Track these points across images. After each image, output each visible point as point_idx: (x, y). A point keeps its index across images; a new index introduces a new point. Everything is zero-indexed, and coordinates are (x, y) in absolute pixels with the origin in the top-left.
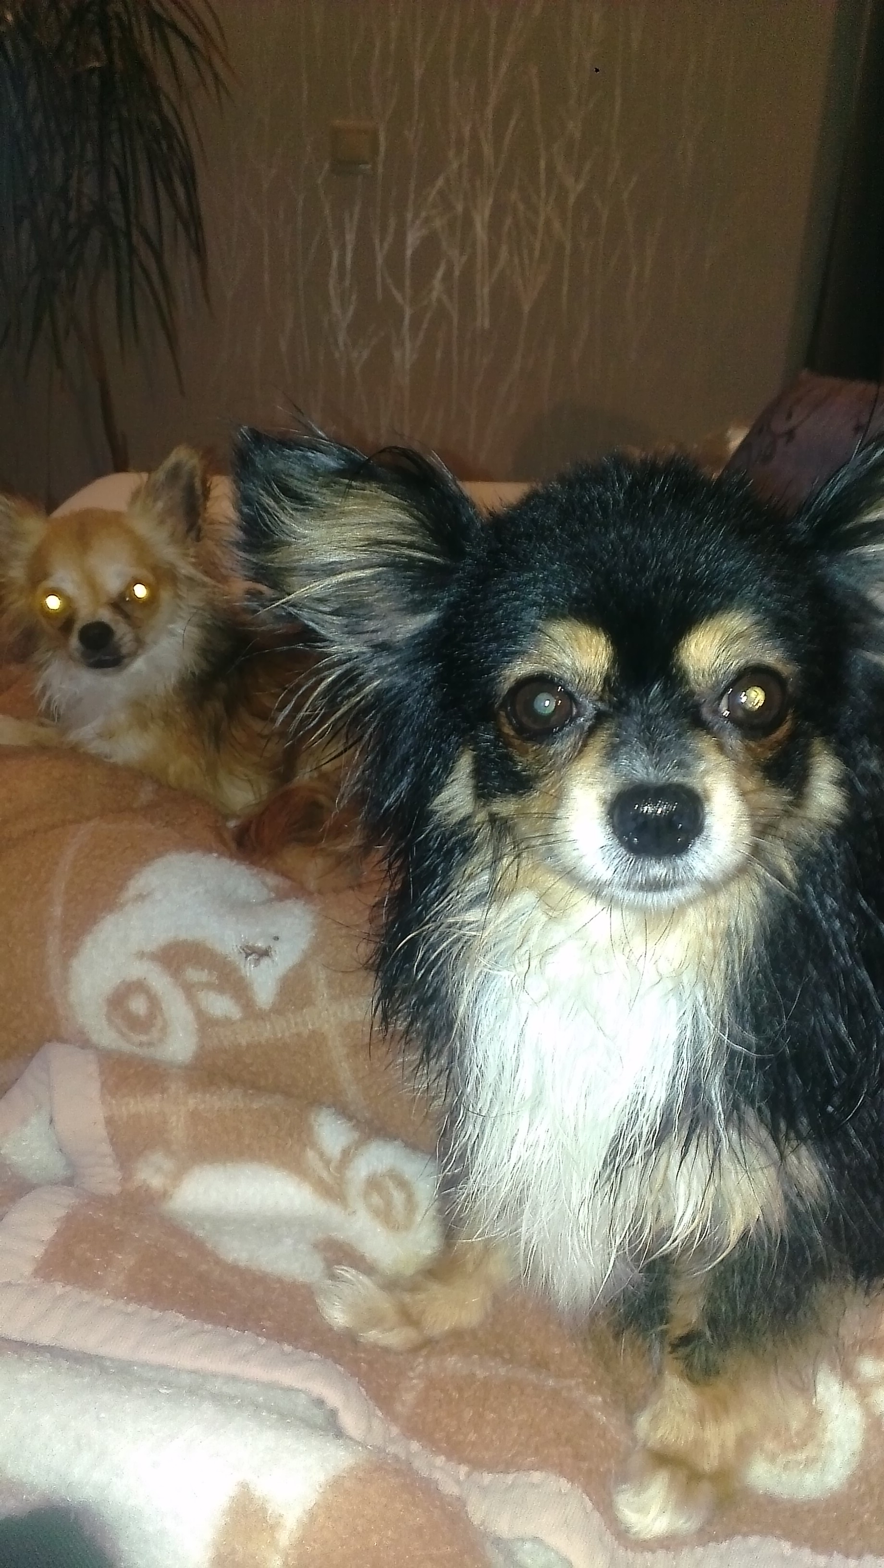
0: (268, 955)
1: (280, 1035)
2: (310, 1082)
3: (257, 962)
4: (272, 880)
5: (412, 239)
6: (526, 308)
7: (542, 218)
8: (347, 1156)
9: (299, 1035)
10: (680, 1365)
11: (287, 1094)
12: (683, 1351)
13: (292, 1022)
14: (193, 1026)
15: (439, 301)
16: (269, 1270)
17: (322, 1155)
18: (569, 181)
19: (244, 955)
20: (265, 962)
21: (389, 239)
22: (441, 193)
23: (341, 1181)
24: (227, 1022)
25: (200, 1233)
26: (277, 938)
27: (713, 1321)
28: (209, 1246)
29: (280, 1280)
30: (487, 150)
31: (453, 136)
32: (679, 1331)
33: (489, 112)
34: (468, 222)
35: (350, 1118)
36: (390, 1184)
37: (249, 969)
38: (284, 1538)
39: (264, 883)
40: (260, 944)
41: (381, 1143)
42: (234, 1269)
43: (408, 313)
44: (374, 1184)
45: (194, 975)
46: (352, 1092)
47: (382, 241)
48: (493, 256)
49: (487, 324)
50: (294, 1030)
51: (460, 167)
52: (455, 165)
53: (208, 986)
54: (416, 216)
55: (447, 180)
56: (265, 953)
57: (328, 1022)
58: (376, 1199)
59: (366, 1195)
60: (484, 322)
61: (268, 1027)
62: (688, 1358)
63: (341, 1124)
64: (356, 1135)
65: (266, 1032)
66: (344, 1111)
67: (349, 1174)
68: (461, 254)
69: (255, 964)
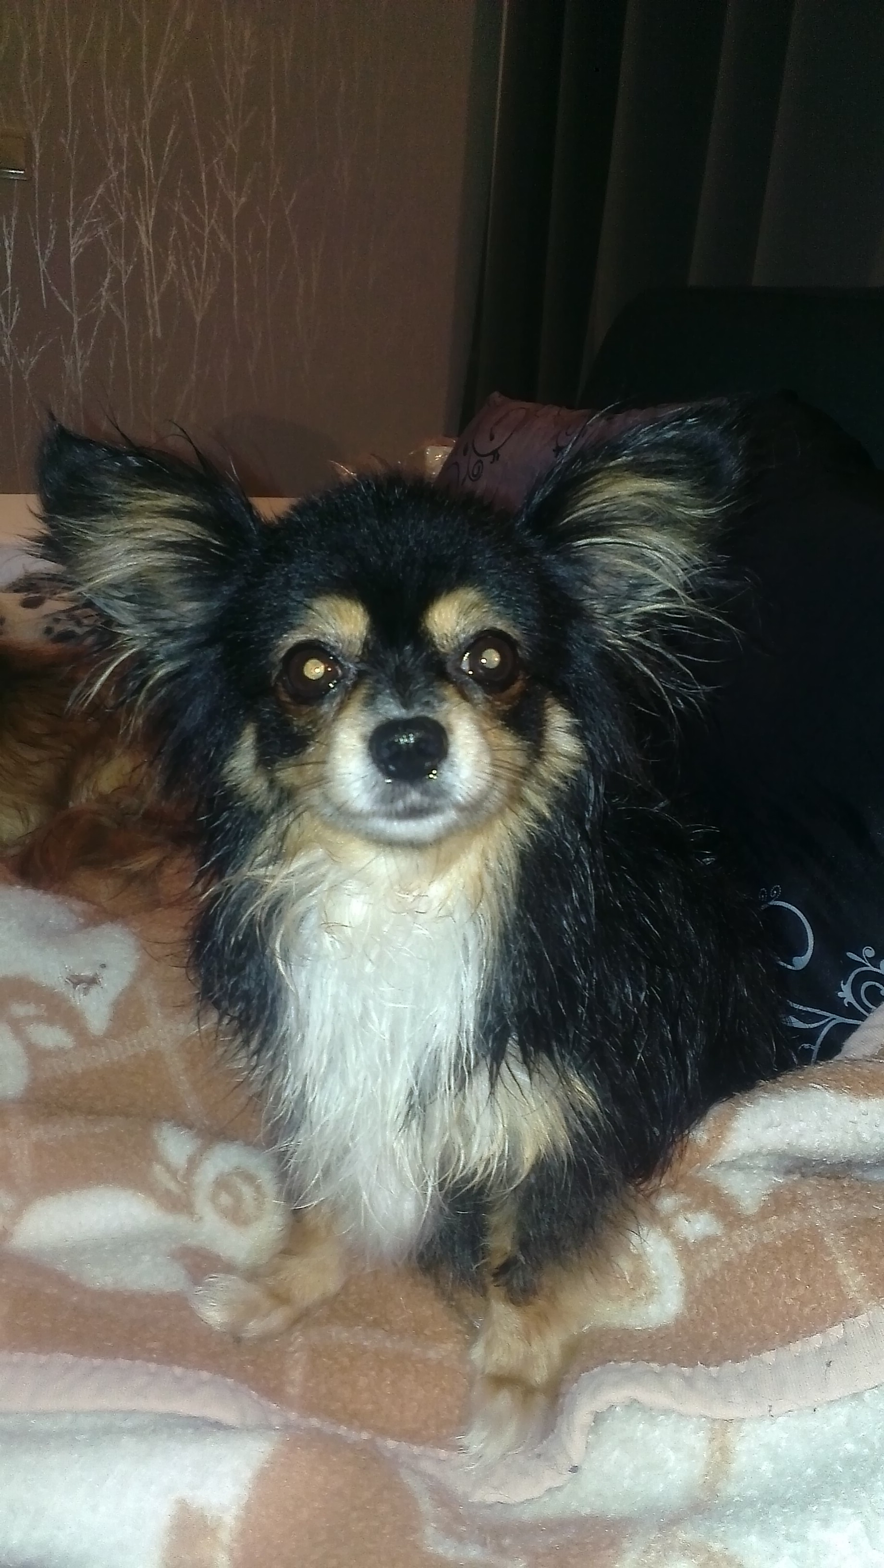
0: (96, 983)
1: (116, 1058)
2: (149, 1100)
3: (86, 991)
4: (78, 906)
5: (76, 245)
6: (198, 319)
7: (207, 230)
8: (193, 1163)
9: (135, 1056)
10: (502, 1291)
11: (127, 1115)
12: (502, 1279)
13: (128, 1043)
14: (23, 1061)
15: (107, 307)
16: (135, 1288)
17: (168, 1167)
18: (232, 195)
19: (72, 985)
20: (94, 990)
21: (51, 245)
22: (101, 199)
23: (188, 1187)
24: (60, 1052)
25: (61, 1268)
26: (104, 966)
27: (524, 1244)
28: (73, 1278)
29: (148, 1295)
30: (147, 161)
31: (111, 146)
32: (497, 1261)
33: (146, 122)
34: (133, 232)
35: (190, 1127)
36: (238, 1181)
37: (79, 999)
38: (225, 1536)
39: (72, 911)
40: (87, 973)
41: (224, 1145)
42: (102, 1294)
43: (77, 319)
44: (222, 1184)
45: (20, 1010)
46: (191, 1104)
47: (43, 246)
48: (161, 268)
49: (159, 334)
50: (131, 1053)
51: (121, 175)
52: (115, 174)
53: (38, 1019)
54: (78, 223)
55: (108, 189)
56: (93, 981)
57: (164, 1040)
58: (225, 1199)
59: (214, 1198)
60: (156, 330)
61: (104, 1052)
62: (508, 1283)
63: (184, 1134)
64: (199, 1142)
65: (102, 1057)
66: (183, 1122)
67: (197, 1179)
68: (128, 263)
69: (84, 992)
